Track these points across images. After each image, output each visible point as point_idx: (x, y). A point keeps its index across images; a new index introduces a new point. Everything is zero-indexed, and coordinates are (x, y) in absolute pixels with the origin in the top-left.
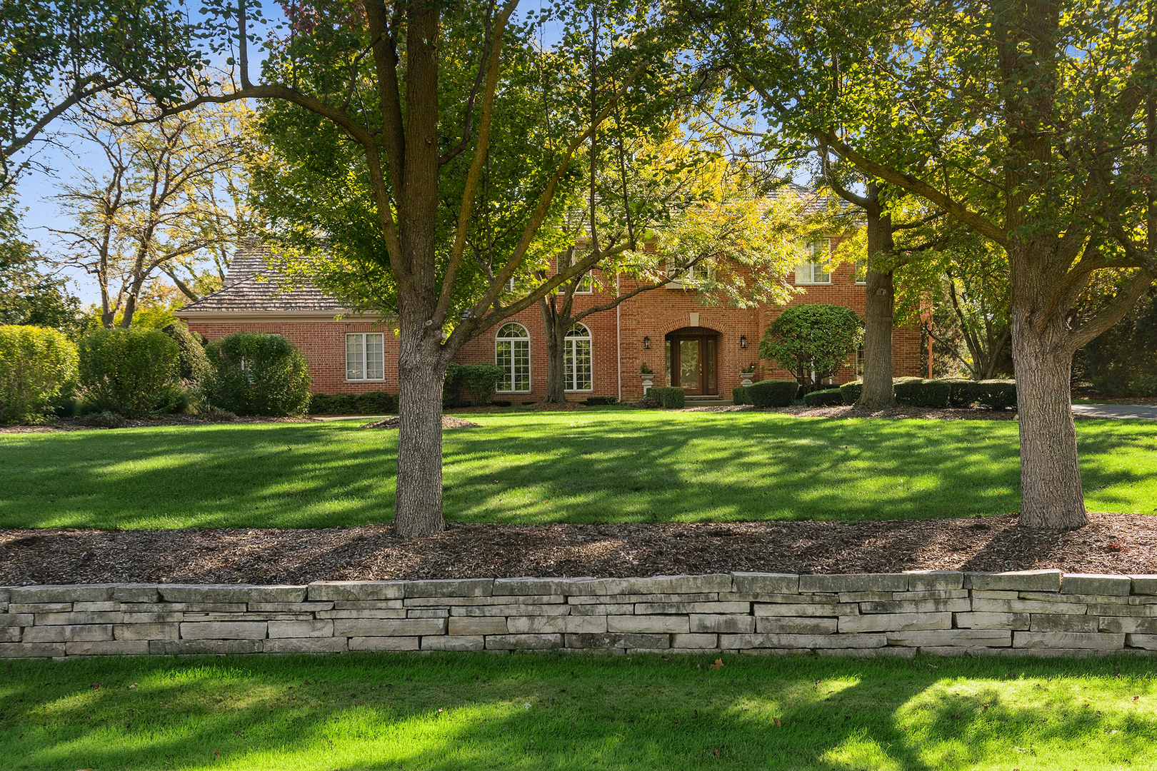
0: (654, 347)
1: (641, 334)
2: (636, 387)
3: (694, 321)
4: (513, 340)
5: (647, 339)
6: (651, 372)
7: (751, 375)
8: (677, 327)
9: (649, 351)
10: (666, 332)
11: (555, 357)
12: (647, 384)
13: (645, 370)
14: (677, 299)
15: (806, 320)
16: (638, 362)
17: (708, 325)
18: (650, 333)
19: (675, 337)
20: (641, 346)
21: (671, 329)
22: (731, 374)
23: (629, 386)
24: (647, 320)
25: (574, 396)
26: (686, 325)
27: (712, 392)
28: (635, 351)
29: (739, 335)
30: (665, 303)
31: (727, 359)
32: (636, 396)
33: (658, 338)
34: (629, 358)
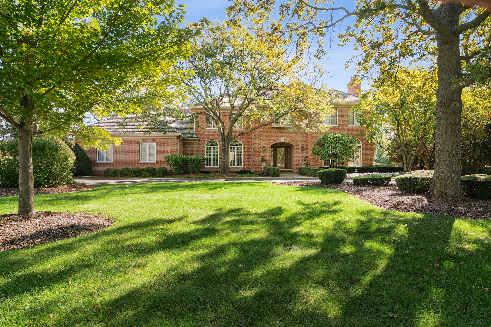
0: (267, 150)
1: (262, 145)
2: (260, 166)
3: (283, 140)
4: (212, 147)
5: (264, 147)
6: (265, 160)
7: (305, 162)
8: (276, 143)
9: (265, 152)
10: (272, 144)
11: (224, 154)
12: (264, 165)
13: (263, 159)
14: (276, 132)
15: (333, 139)
16: (260, 156)
17: (288, 142)
18: (265, 145)
19: (275, 147)
20: (261, 150)
21: (274, 143)
22: (297, 161)
23: (257, 166)
24: (264, 140)
25: (235, 169)
26: (280, 142)
27: (289, 168)
28: (259, 152)
29: (300, 146)
30: (271, 133)
31: (296, 155)
32: (259, 169)
33: (268, 147)
34: (257, 154)
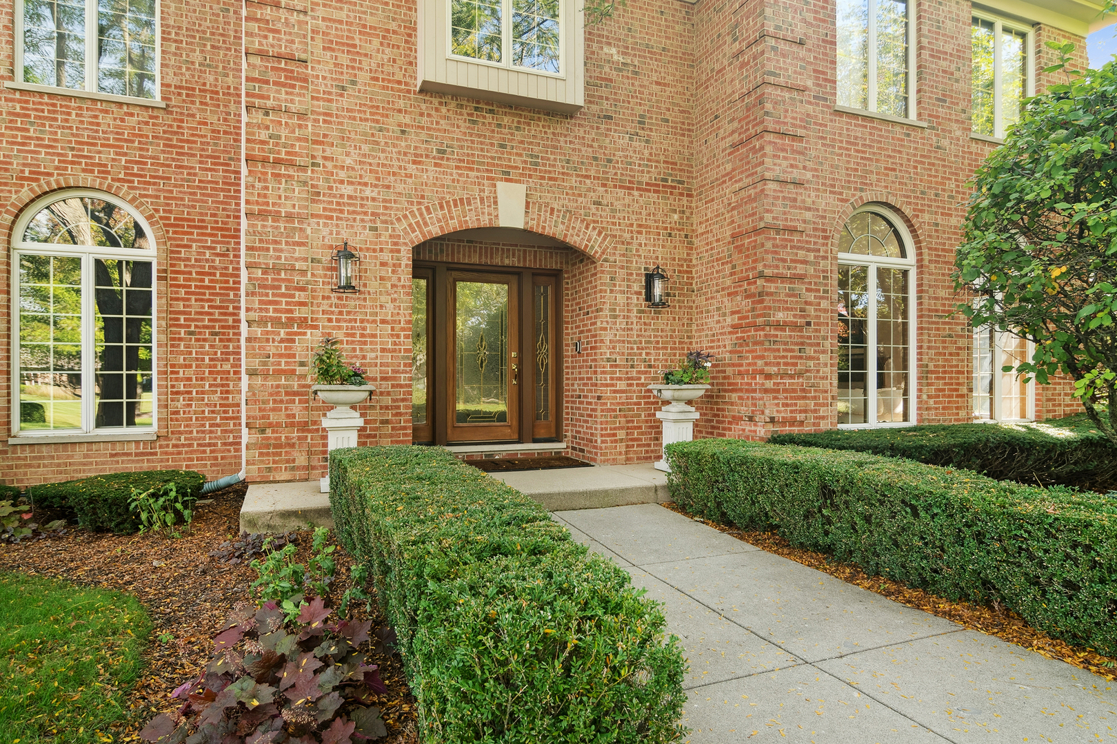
0: (373, 286)
1: (323, 235)
2: (303, 427)
3: (512, 208)
5: (346, 253)
6: (356, 377)
7: (697, 391)
8: (453, 225)
9: (352, 302)
10: (418, 237)
12: (343, 423)
13: (335, 371)
16: (309, 339)
17: (555, 228)
18: (359, 237)
19: (444, 262)
20: (321, 282)
21: (435, 230)
22: (621, 385)
23: (275, 426)
24: (347, 190)
25: (78, 455)
26: (485, 222)
27: (542, 433)
28: (299, 296)
29: (640, 266)
30: (414, 139)
31: (608, 337)
32: (301, 460)
33: (386, 256)
34: (277, 322)
